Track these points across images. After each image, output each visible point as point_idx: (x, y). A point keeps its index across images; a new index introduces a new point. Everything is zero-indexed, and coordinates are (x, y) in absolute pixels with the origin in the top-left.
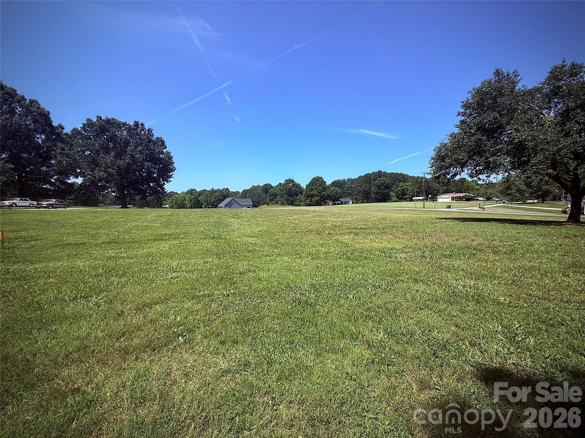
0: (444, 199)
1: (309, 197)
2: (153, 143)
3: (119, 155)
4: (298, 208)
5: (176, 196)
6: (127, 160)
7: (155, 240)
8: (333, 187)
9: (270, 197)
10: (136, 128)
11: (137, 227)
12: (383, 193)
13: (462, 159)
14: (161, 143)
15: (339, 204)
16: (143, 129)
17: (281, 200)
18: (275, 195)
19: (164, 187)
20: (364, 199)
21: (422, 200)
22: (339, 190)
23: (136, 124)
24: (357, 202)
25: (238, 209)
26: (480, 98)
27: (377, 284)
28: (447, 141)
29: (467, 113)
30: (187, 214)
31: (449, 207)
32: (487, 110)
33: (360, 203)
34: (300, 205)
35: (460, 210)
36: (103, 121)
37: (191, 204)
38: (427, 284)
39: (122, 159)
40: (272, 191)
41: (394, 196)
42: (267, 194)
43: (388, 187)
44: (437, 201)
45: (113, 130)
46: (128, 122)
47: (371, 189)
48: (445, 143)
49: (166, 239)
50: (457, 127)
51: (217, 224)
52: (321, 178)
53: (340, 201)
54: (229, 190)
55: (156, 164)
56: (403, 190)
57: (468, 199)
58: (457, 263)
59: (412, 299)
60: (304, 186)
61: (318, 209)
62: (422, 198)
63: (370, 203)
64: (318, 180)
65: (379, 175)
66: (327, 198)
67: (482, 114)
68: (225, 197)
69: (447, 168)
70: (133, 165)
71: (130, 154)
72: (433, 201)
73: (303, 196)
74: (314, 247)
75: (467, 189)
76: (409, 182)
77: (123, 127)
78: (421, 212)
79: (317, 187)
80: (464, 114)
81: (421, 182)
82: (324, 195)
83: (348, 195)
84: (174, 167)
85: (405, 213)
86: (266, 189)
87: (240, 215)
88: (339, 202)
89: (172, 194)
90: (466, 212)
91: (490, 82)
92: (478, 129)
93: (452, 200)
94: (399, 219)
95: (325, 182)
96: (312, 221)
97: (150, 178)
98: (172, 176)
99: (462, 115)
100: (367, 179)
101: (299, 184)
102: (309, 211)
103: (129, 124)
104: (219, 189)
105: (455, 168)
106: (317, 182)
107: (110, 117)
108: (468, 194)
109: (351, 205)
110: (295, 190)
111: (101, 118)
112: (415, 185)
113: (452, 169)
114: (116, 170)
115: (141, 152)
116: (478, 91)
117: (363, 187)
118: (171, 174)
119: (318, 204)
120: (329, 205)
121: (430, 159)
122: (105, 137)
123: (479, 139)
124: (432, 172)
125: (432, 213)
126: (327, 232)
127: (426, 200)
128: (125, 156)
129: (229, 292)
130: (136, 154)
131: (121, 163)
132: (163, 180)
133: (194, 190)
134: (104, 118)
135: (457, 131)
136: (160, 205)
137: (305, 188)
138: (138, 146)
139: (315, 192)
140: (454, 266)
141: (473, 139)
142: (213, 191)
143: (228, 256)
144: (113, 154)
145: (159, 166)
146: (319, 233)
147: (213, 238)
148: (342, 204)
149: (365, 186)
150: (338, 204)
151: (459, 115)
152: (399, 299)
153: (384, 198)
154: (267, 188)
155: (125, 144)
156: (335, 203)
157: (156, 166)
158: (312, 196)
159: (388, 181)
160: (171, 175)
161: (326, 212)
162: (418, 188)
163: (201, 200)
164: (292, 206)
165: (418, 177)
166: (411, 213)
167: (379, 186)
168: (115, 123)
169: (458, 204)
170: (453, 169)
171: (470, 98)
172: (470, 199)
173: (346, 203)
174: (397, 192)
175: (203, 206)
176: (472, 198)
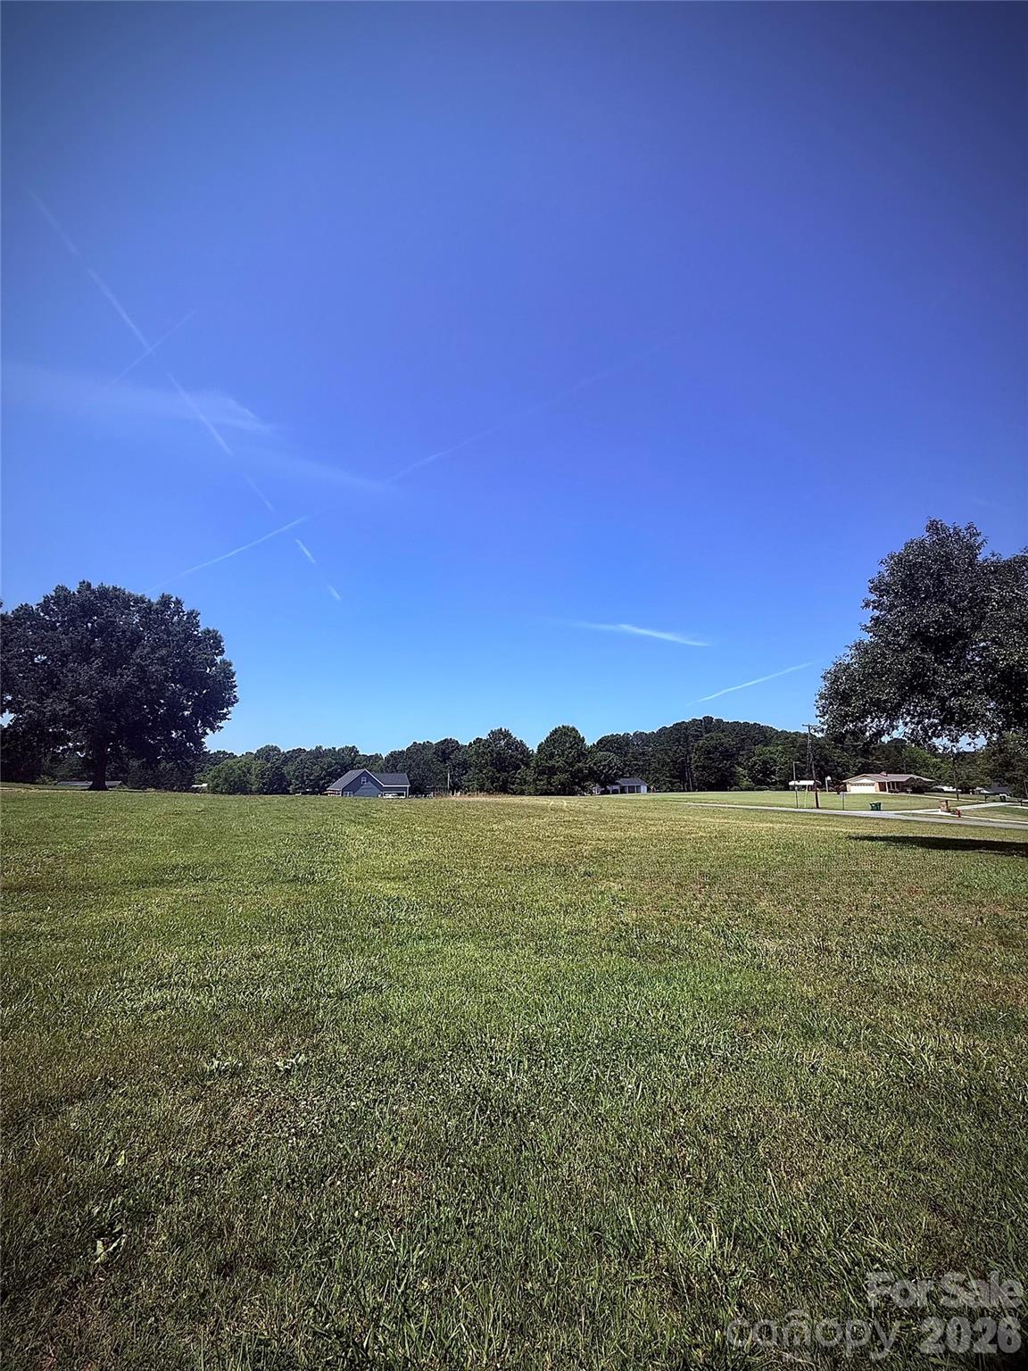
0: (863, 787)
1: (545, 774)
2: (195, 641)
3: (111, 666)
4: (517, 800)
5: (230, 762)
6: (128, 677)
7: (142, 883)
8: (600, 750)
9: (454, 770)
10: (163, 609)
11: (108, 846)
12: (719, 769)
13: (885, 701)
14: (214, 642)
15: (617, 793)
16: (177, 612)
17: (478, 779)
18: (465, 766)
19: (203, 740)
20: (675, 780)
21: (811, 788)
22: (615, 759)
23: (165, 601)
24: (658, 789)
25: (373, 800)
26: (907, 575)
27: (703, 1042)
28: (847, 660)
29: (884, 603)
30: (245, 809)
31: (877, 807)
32: (925, 598)
33: (665, 791)
34: (522, 793)
35: (902, 814)
36: (93, 592)
37: (263, 783)
38: (840, 1045)
39: (116, 675)
40: (457, 757)
41: (745, 777)
42: (445, 763)
43: (728, 755)
44: (846, 791)
45: (110, 611)
46: (147, 597)
47: (691, 759)
48: (846, 662)
49: (171, 882)
50: (866, 628)
51: (312, 841)
52: (574, 729)
53: (617, 784)
54: (358, 752)
55: (194, 689)
56: (765, 763)
57: (919, 789)
58: (912, 973)
59: (801, 1100)
60: (533, 746)
61: (565, 804)
62: (811, 783)
63: (689, 791)
64: (565, 734)
65: (706, 728)
66: (585, 778)
67: (918, 606)
68: (345, 767)
69: (858, 718)
70: (139, 689)
71: (138, 664)
72: (838, 791)
73: (530, 772)
74: (544, 912)
75: (911, 766)
76: (778, 745)
77: (133, 606)
78: (811, 817)
79: (563, 751)
80: (878, 605)
81: (804, 746)
82: (580, 770)
83: (636, 770)
84: (235, 696)
85: (774, 819)
86: (443, 753)
87: (375, 815)
88: (617, 787)
89: (222, 756)
90: (919, 822)
91: (921, 545)
92: (913, 638)
93: (881, 790)
94: (760, 838)
95: (583, 740)
96: (548, 837)
97: (173, 720)
98: (227, 717)
99: (874, 608)
100: (680, 734)
101: (521, 741)
102: (544, 809)
103: (149, 601)
104: (334, 748)
105: (876, 719)
106: (564, 738)
107: (109, 585)
108: (916, 777)
109: (644, 796)
110: (512, 756)
111: (89, 585)
112: (792, 753)
113: (869, 720)
114: (98, 698)
115: (163, 661)
116: (900, 561)
117: (671, 754)
118: (224, 711)
119: (566, 790)
120: (591, 793)
121: (818, 697)
122: (90, 625)
123: (918, 658)
124: (826, 727)
125: (838, 821)
126: (582, 869)
127: (821, 787)
128: (125, 669)
129: (294, 1061)
130: (151, 664)
131: (111, 683)
132: (204, 725)
133: (275, 749)
134: (94, 586)
135: (867, 638)
136: (186, 785)
137: (535, 752)
138: (161, 647)
139: (558, 762)
140: (905, 985)
141: (903, 658)
142: (318, 754)
143: (320, 936)
144: (97, 664)
145: (200, 693)
146: (562, 871)
147: (292, 881)
148: (623, 791)
149: (675, 752)
150: (615, 792)
151: (867, 605)
152: (763, 1100)
153: (723, 782)
154: (447, 749)
155: (132, 642)
156: (606, 788)
157: (193, 693)
158: (552, 771)
159: (729, 741)
160: (226, 714)
161: (585, 813)
162: (799, 760)
163: (289, 773)
164: (505, 793)
165: (796, 733)
166: (789, 820)
167: (709, 753)
168: (117, 597)
169: (898, 801)
170: (872, 722)
171: (886, 574)
172: (924, 789)
173: (632, 790)
174: (753, 766)
175: (290, 788)
176: (926, 787)
